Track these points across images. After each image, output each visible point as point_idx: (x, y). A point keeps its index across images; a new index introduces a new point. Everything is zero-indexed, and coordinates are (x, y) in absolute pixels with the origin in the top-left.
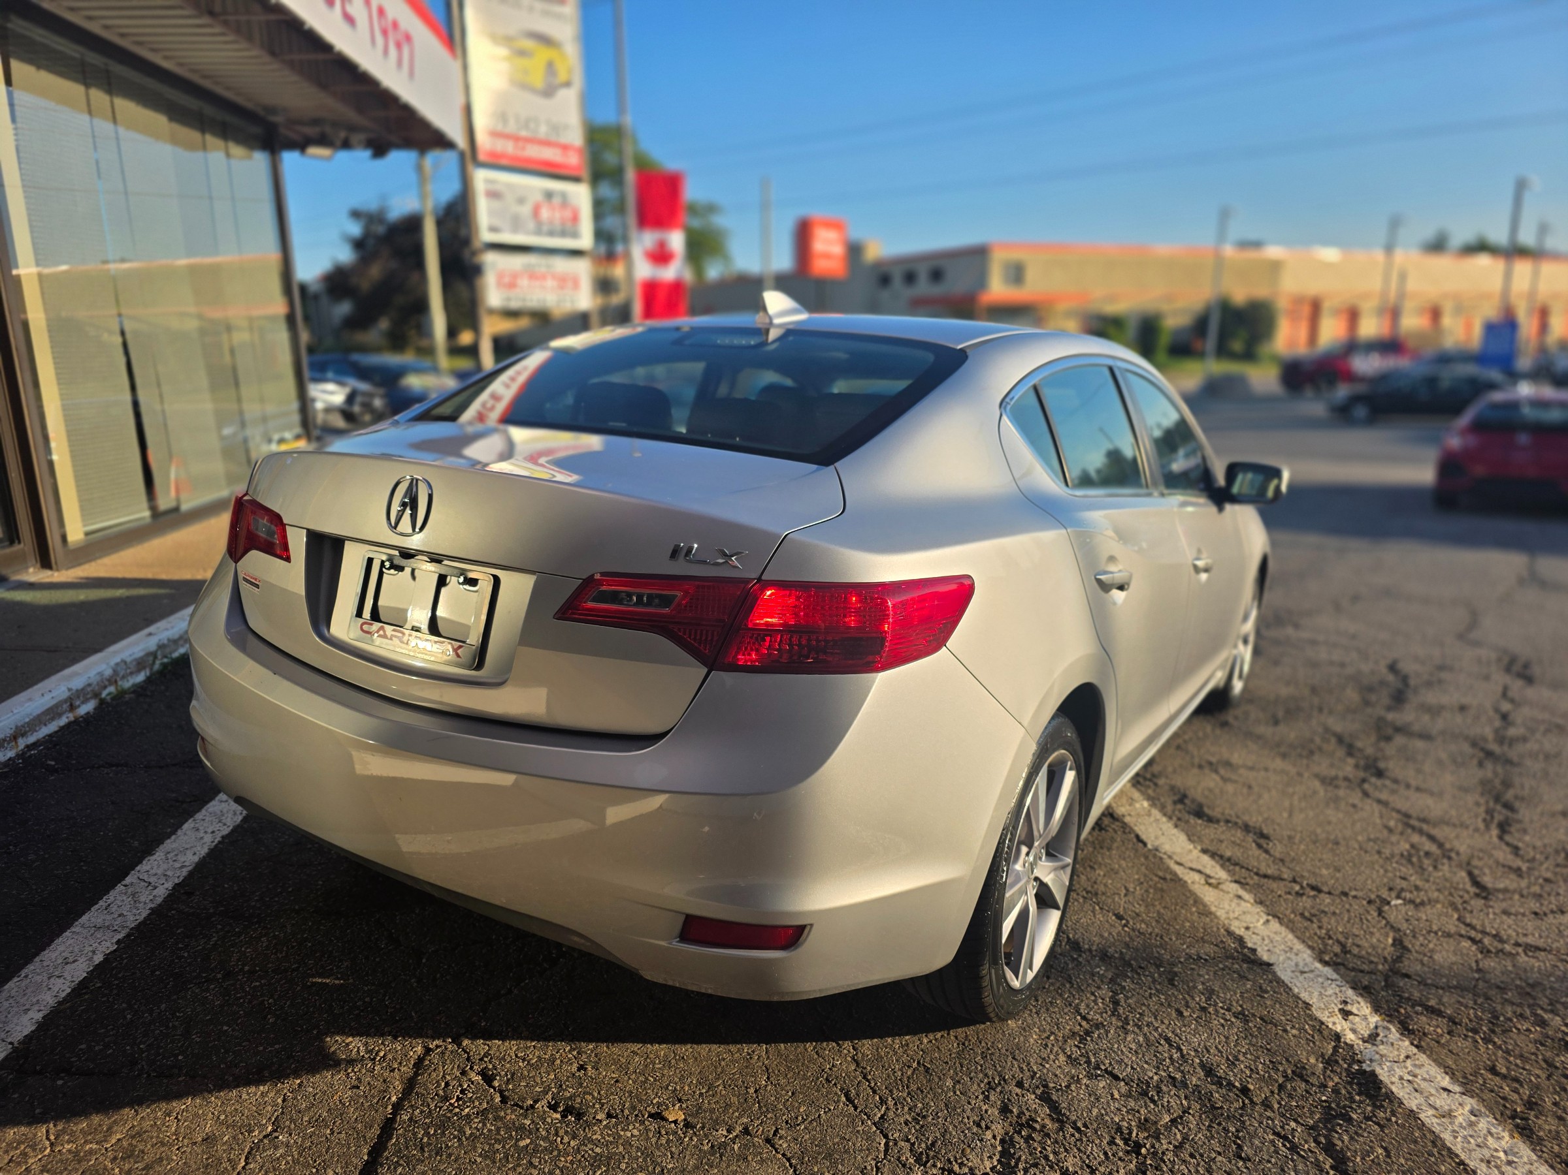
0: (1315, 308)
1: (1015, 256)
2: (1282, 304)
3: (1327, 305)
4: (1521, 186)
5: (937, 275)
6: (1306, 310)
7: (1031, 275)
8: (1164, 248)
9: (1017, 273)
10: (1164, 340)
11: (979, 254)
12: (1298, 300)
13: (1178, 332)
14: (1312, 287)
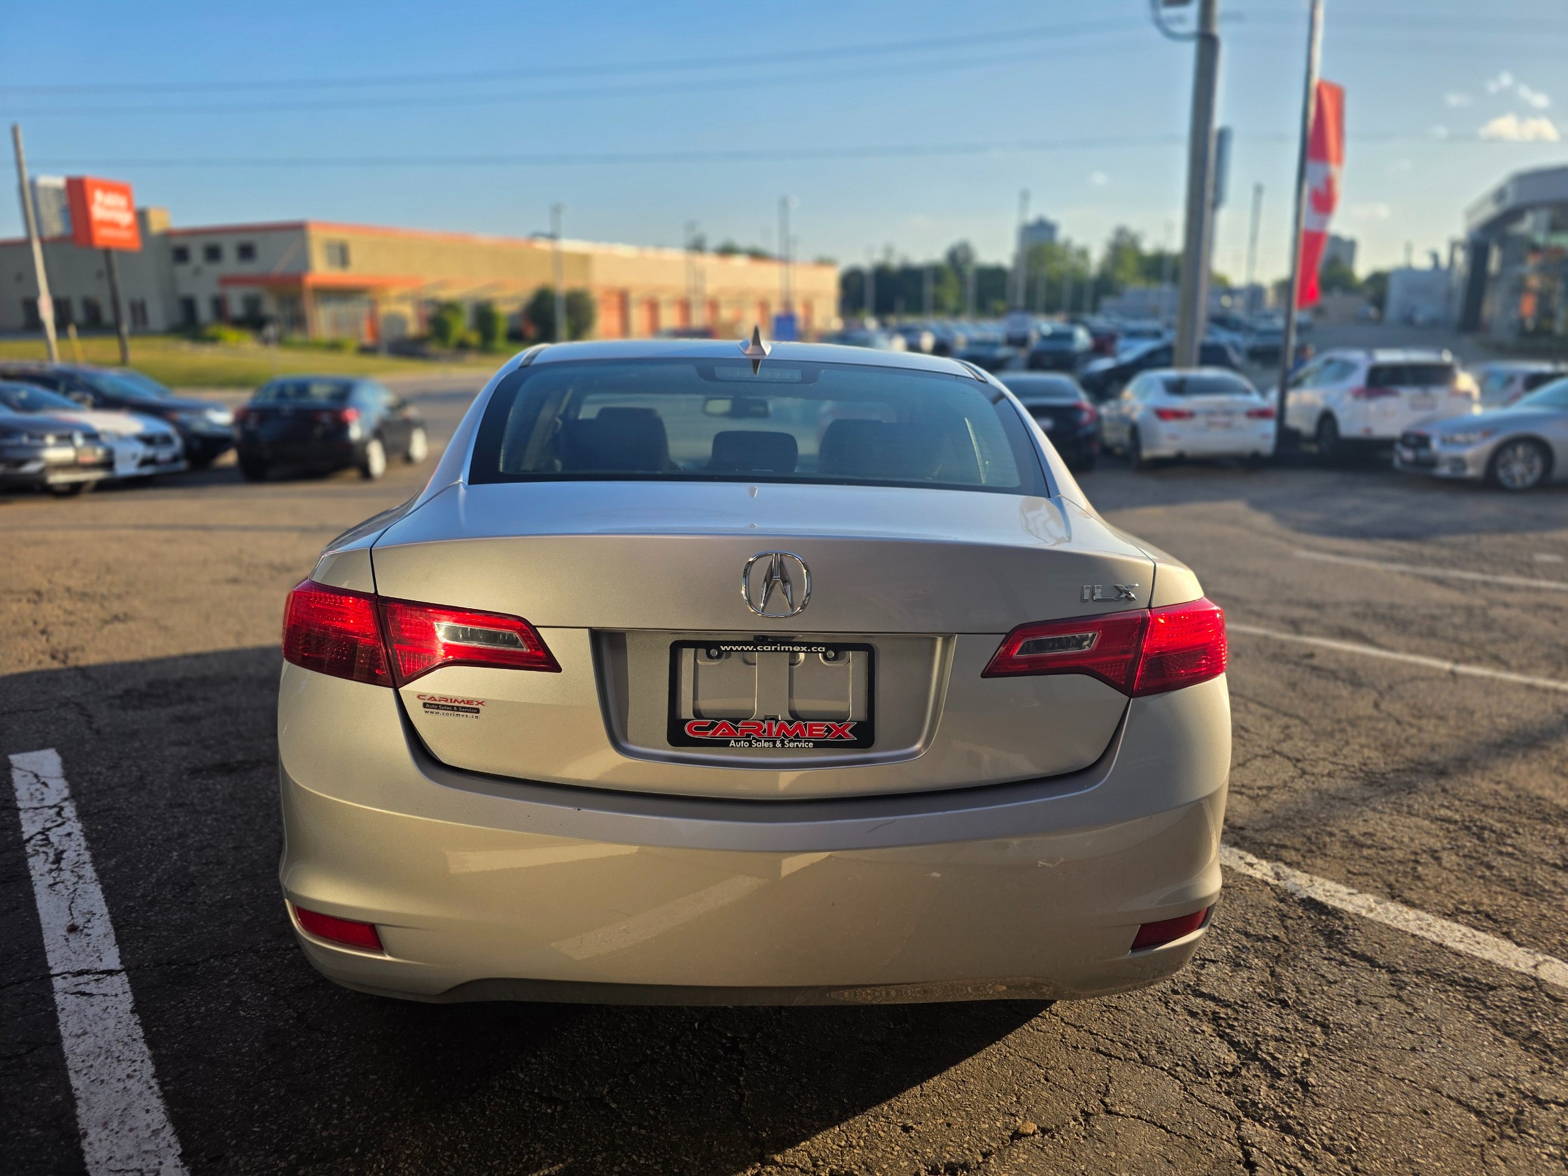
0: (623, 300)
1: (338, 236)
2: (596, 294)
3: (634, 296)
4: (784, 203)
5: (246, 252)
6: (614, 301)
7: (355, 256)
8: (485, 237)
9: (341, 255)
10: (502, 327)
11: (298, 229)
12: (609, 292)
13: (512, 318)
14: (622, 280)
